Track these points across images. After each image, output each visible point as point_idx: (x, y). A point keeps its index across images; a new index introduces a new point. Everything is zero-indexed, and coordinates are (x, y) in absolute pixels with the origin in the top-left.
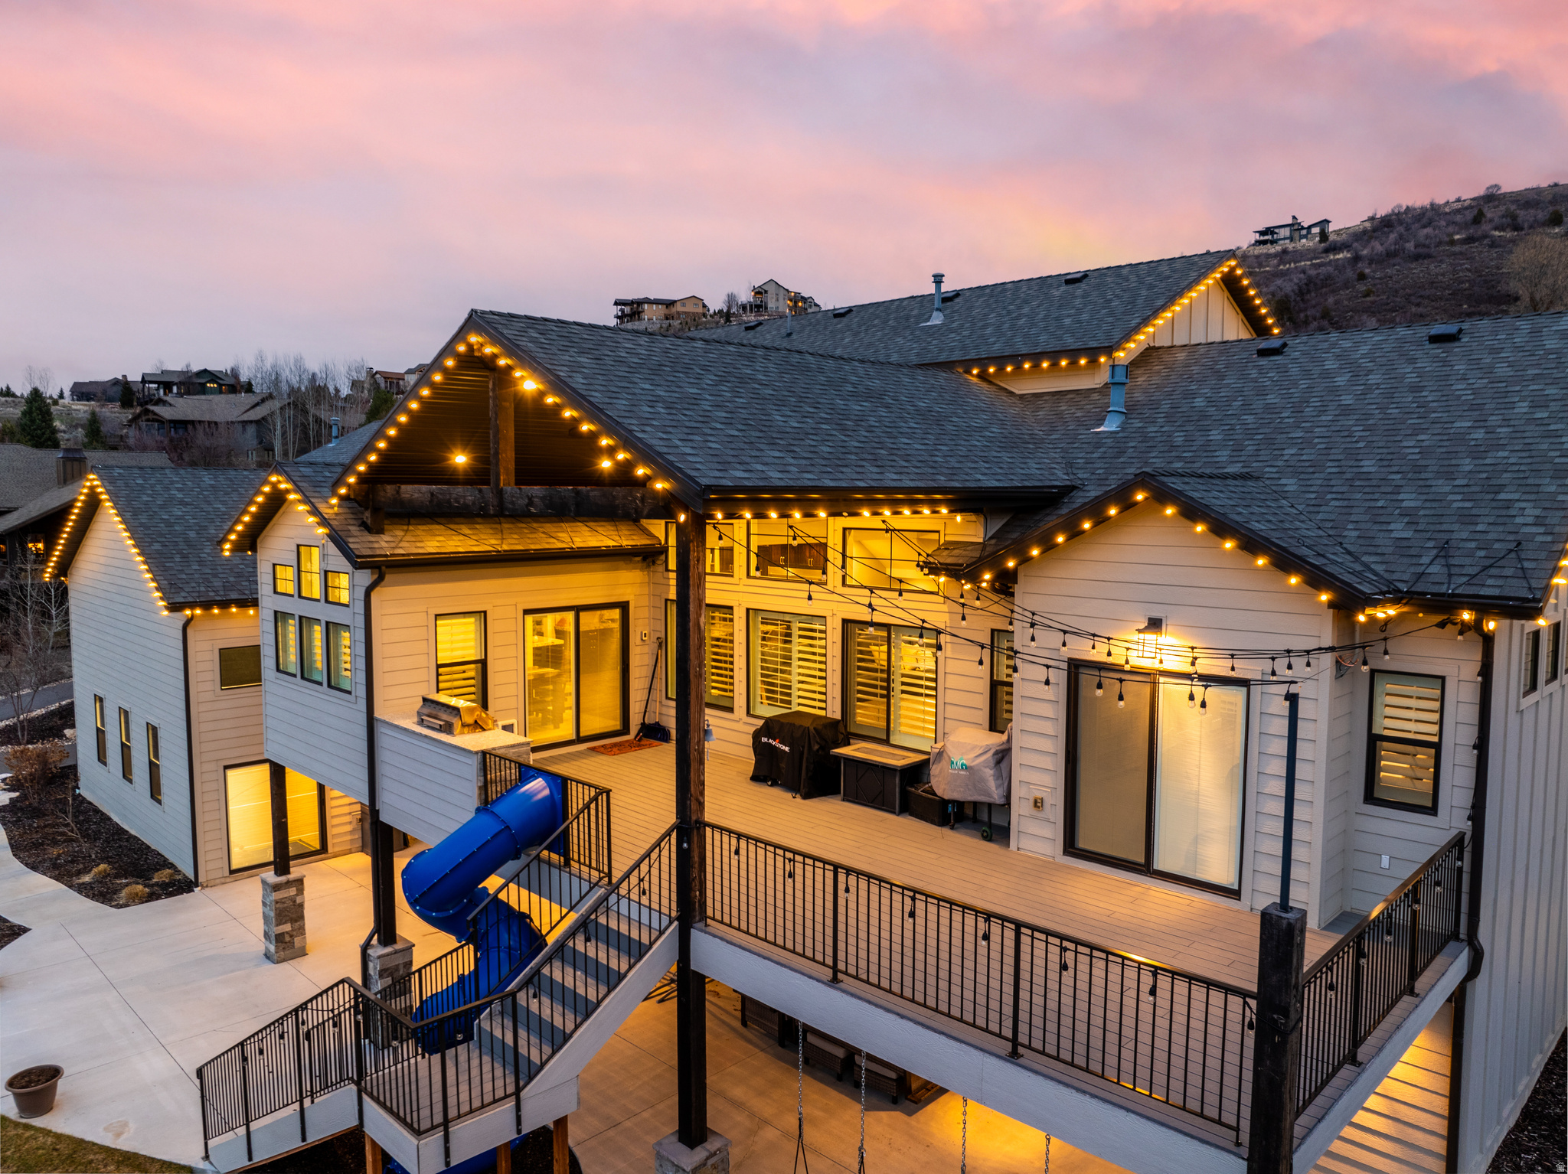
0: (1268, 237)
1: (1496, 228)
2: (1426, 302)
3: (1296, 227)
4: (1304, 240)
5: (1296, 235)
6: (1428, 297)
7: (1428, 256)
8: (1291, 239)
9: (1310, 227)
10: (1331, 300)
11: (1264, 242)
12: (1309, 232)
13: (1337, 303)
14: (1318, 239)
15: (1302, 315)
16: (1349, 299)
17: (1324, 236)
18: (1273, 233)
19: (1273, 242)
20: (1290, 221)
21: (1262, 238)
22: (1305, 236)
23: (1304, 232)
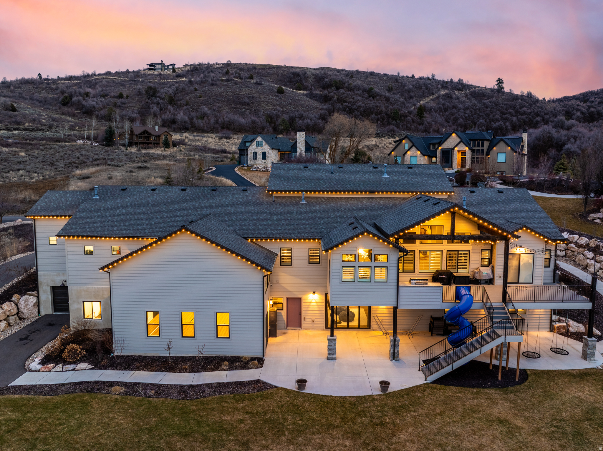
0: (153, 67)
1: (234, 77)
2: (220, 102)
3: (163, 65)
4: (166, 71)
5: (163, 68)
6: (220, 100)
7: (216, 85)
8: (161, 69)
9: (168, 66)
10: (188, 98)
11: (151, 69)
12: (168, 68)
13: (190, 99)
14: (172, 71)
15: (179, 103)
16: (194, 98)
17: (174, 70)
18: (154, 66)
19: (155, 70)
20: (161, 62)
21: (150, 67)
22: (167, 69)
23: (166, 67)
